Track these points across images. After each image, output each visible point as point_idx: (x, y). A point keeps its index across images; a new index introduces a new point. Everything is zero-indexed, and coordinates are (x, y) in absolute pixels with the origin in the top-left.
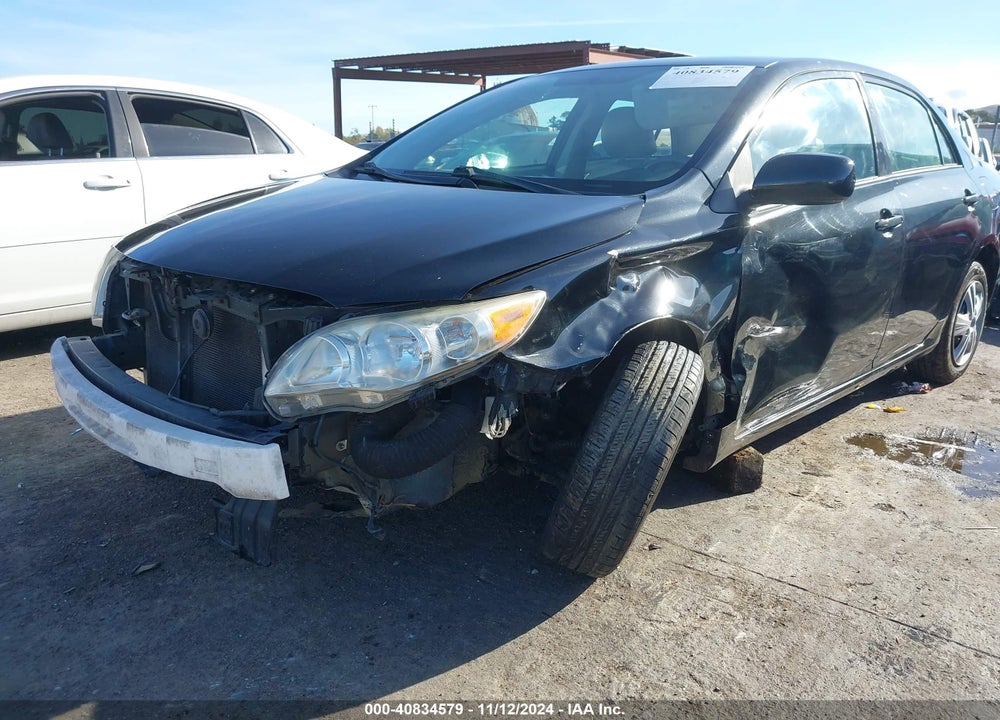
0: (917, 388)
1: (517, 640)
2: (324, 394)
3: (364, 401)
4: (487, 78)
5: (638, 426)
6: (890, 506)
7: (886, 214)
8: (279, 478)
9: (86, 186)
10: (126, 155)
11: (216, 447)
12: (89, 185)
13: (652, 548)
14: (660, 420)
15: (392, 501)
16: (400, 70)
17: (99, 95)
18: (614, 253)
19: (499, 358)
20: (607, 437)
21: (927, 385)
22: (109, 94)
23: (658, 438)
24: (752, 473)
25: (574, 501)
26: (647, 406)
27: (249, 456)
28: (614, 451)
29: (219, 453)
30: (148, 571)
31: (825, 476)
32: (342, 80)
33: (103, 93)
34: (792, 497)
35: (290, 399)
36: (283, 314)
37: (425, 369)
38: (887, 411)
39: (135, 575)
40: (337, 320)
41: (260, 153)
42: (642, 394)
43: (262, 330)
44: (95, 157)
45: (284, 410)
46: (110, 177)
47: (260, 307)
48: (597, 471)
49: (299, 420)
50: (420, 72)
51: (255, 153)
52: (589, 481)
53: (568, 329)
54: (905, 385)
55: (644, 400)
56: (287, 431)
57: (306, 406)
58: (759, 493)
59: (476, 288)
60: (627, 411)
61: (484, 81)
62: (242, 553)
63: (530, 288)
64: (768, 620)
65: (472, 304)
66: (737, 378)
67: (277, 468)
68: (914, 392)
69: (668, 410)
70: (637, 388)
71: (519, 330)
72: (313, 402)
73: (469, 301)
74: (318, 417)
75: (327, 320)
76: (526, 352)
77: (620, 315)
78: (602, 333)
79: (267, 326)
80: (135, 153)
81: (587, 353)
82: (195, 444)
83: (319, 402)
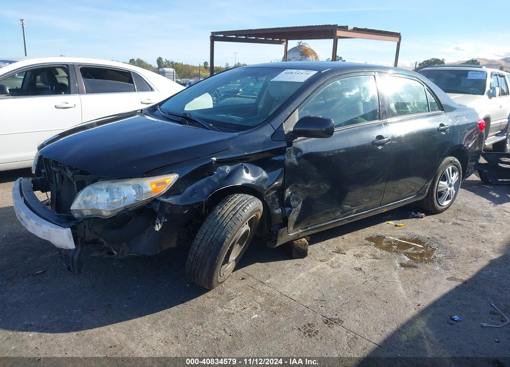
0: (418, 215)
1: (165, 311)
2: (92, 210)
3: (104, 214)
4: (289, 41)
5: (216, 229)
6: (361, 269)
7: (380, 137)
8: (70, 241)
9: (56, 107)
10: (75, 93)
11: (49, 228)
12: (57, 107)
13: (243, 279)
14: (225, 227)
15: (129, 252)
16: (244, 37)
17: (65, 66)
18: (214, 159)
19: (155, 200)
20: (204, 232)
21: (423, 214)
22: (69, 66)
23: (223, 234)
24: (302, 250)
25: (191, 257)
26: (221, 221)
27: (59, 232)
28: (206, 238)
29: (50, 230)
30: (39, 273)
31: (342, 253)
32: (215, 42)
33: (67, 65)
34: (320, 262)
35: (80, 211)
36: (81, 177)
37: (124, 203)
38: (396, 226)
39: (33, 275)
40: (97, 181)
41: (138, 91)
42: (221, 216)
43: (75, 183)
44: (61, 94)
45: (76, 215)
46: (67, 103)
47: (73, 175)
48: (199, 246)
49: (83, 219)
50: (254, 38)
51: (135, 91)
52: (196, 250)
53: (189, 188)
54: (413, 213)
55: (221, 218)
56: (79, 223)
57: (85, 214)
58: (306, 259)
59: (149, 172)
60: (213, 222)
61: (287, 43)
62: (69, 269)
63: (171, 173)
64: (271, 312)
65: (145, 178)
66: (288, 209)
67: (70, 237)
68: (417, 217)
69: (229, 223)
70: (219, 213)
71: (164, 189)
72: (87, 213)
73: (144, 177)
74: (91, 218)
75: (94, 181)
76: (167, 197)
77: (216, 183)
78: (206, 190)
79: (76, 182)
80: (79, 92)
81: (196, 199)
82: (44, 226)
83: (90, 213)
